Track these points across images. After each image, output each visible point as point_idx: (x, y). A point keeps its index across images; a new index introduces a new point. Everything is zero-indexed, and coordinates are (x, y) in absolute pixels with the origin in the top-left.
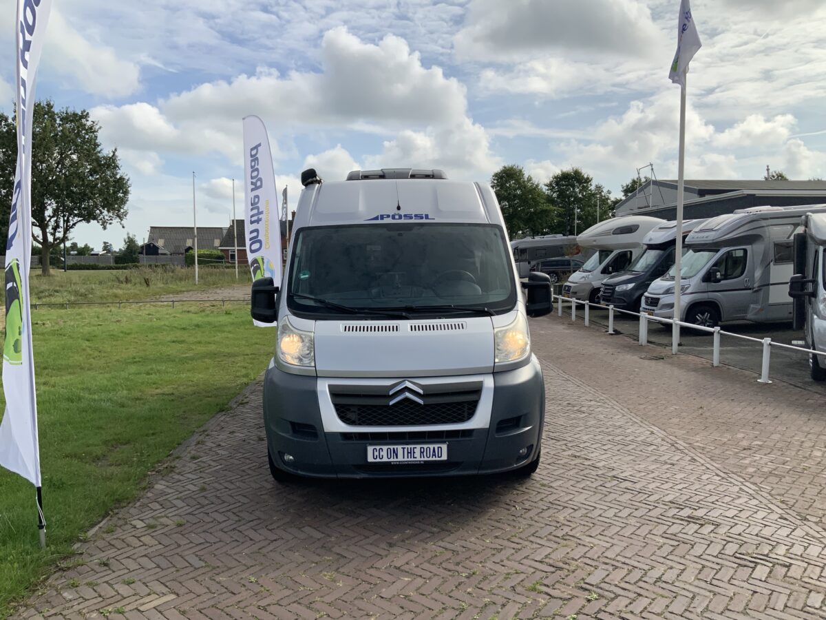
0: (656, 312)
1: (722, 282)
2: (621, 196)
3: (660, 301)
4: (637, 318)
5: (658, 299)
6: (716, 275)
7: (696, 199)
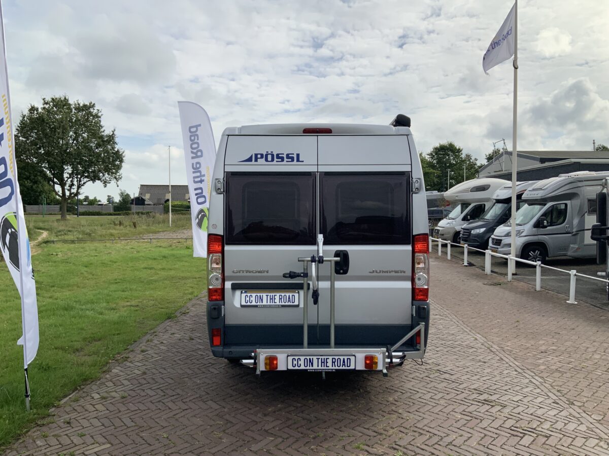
0: (499, 250)
1: (548, 228)
2: (485, 162)
3: (502, 242)
4: (484, 254)
5: (501, 240)
6: (544, 223)
7: (538, 165)
